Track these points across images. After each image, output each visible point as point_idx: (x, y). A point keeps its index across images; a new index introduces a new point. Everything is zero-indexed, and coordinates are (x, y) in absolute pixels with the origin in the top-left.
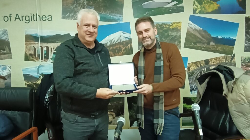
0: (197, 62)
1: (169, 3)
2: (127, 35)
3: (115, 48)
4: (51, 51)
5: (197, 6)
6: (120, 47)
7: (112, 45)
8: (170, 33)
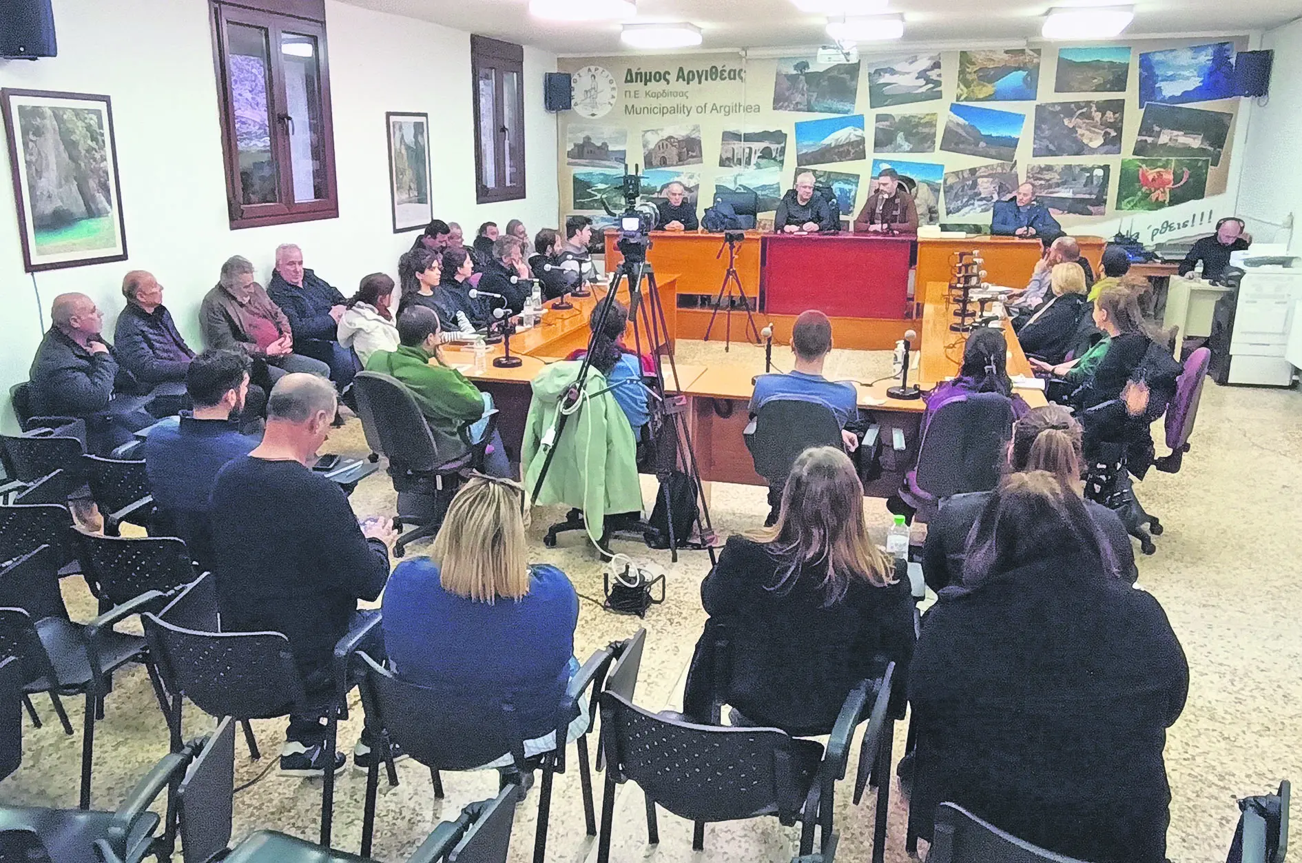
0: (958, 172)
1: (921, 87)
2: (859, 132)
3: (841, 150)
4: (755, 153)
5: (962, 90)
6: (848, 150)
7: (837, 147)
8: (921, 129)
